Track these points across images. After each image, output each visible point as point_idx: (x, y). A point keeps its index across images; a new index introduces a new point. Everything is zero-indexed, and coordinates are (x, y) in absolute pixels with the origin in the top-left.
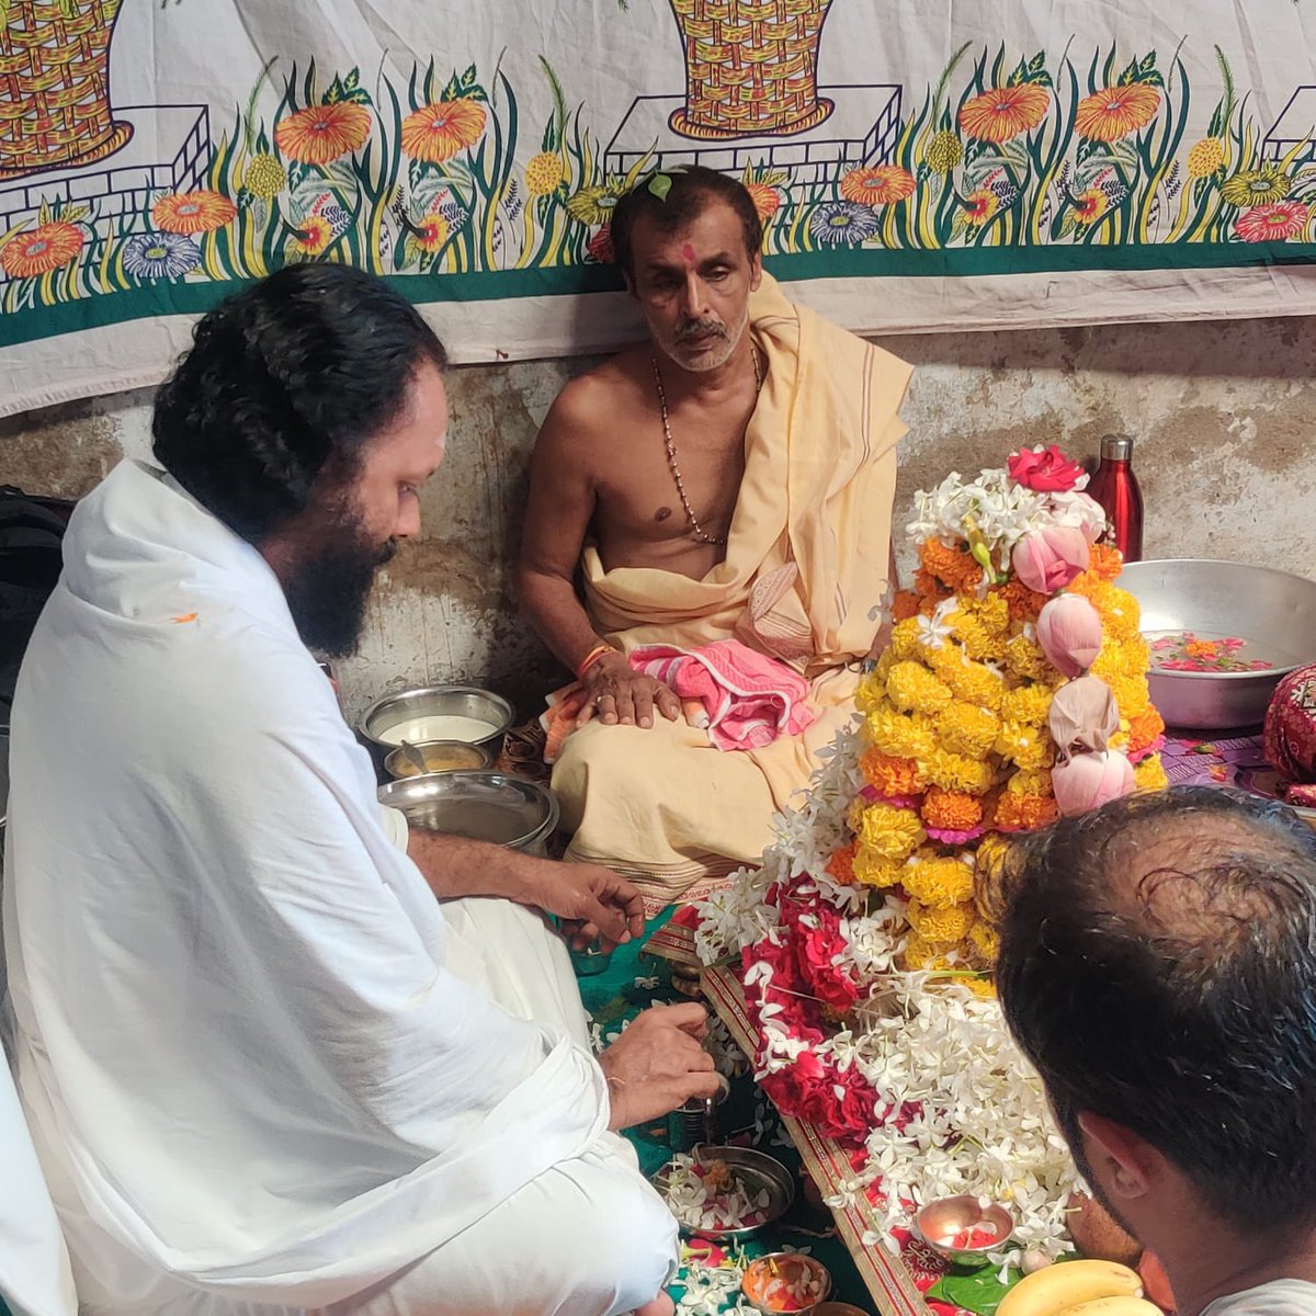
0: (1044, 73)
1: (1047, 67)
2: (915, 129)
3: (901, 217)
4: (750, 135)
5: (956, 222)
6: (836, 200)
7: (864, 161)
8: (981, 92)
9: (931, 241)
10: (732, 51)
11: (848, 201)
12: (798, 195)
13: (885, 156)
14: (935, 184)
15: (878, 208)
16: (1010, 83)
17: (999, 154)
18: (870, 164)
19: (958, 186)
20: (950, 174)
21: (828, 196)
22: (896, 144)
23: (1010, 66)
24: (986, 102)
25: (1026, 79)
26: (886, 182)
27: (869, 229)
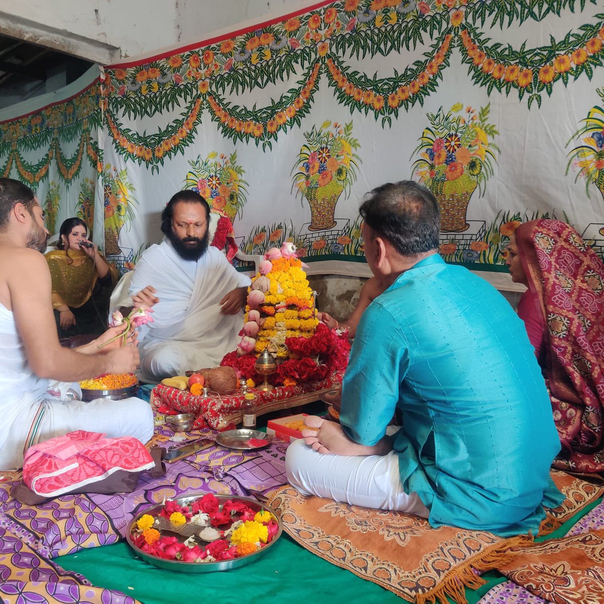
0: (520, 218)
1: (521, 216)
2: (489, 232)
3: (484, 255)
4: (451, 231)
5: (499, 258)
6: (469, 250)
7: (476, 240)
8: (505, 223)
9: (492, 262)
10: (447, 211)
11: (472, 250)
12: (461, 247)
13: (481, 239)
14: (494, 247)
15: (479, 252)
16: (511, 221)
17: (509, 240)
18: (478, 241)
19: (500, 248)
20: (498, 245)
21: (467, 248)
22: (484, 236)
23: (511, 216)
24: (506, 226)
25: (515, 219)
26: (481, 245)
27: (476, 257)
